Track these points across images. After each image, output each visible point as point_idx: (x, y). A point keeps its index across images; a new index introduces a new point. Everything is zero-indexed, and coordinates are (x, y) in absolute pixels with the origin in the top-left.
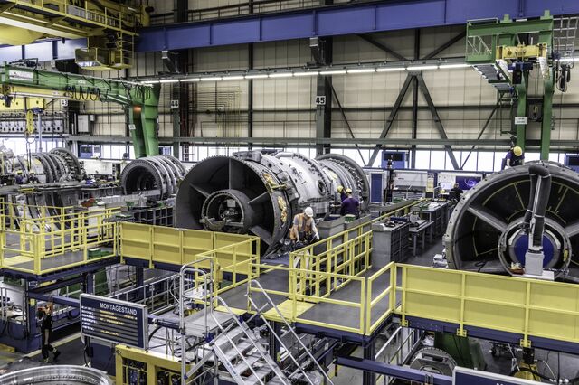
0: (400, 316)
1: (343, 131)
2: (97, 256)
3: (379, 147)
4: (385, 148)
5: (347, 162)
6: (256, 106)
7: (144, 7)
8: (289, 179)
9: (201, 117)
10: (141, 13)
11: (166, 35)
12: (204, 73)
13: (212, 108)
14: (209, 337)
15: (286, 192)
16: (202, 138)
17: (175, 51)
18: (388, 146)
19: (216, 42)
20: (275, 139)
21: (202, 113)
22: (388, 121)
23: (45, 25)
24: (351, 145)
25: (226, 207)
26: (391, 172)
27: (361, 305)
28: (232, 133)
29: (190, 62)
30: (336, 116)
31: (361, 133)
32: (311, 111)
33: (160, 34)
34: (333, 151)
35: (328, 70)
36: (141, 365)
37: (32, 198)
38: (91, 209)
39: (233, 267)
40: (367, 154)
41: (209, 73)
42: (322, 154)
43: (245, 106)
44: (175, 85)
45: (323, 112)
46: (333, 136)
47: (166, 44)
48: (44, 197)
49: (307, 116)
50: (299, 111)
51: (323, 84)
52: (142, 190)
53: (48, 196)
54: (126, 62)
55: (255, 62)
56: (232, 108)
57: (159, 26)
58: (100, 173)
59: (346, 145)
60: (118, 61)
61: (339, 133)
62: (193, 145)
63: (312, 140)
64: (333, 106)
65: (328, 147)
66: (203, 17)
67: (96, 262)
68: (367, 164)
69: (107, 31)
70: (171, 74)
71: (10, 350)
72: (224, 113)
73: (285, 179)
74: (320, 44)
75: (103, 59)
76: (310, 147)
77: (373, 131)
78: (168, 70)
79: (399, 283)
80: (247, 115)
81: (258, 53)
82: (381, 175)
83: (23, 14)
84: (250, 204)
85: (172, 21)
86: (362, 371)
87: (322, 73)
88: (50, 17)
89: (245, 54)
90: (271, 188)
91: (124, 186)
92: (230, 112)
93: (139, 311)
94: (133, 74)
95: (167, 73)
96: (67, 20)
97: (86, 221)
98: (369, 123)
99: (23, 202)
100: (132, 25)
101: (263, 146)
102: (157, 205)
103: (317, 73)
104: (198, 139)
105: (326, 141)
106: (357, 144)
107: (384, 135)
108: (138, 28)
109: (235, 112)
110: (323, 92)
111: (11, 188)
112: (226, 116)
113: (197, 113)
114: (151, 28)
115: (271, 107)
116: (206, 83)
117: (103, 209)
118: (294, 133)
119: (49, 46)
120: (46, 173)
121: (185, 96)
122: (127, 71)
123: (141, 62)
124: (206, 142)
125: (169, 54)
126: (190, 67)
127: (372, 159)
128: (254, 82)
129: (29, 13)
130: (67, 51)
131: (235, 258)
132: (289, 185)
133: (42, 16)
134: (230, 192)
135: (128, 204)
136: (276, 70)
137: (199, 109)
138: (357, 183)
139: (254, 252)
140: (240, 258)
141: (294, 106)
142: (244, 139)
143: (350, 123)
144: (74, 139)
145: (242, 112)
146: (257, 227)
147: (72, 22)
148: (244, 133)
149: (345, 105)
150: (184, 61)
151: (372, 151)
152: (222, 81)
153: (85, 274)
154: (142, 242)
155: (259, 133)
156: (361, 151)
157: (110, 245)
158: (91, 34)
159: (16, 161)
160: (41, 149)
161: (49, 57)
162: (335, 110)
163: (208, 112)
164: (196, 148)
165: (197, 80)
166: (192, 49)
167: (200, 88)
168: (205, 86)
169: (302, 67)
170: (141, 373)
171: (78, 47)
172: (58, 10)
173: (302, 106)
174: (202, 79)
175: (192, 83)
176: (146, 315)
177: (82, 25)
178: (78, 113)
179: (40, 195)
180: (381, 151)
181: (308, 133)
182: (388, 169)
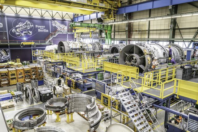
0: (177, 95)
1: (179, 36)
2: (98, 70)
3: (192, 41)
4: (194, 42)
5: (177, 46)
6: (151, 29)
7: (119, 1)
8: (152, 51)
9: (134, 32)
10: (118, 3)
11: (125, 9)
12: (141, 19)
13: (138, 30)
14: (117, 93)
15: (151, 55)
16: (134, 39)
17: (127, 13)
18: (196, 41)
19: (139, 10)
20: (155, 39)
21: (135, 31)
22: (196, 32)
23: (94, 9)
24: (181, 41)
25: (133, 59)
26: (195, 50)
27: (161, 90)
28: (143, 37)
29: (132, 16)
30: (177, 31)
31: (185, 37)
32: (168, 30)
33: (123, 9)
34: (175, 43)
35: (174, 16)
36: (107, 98)
37: (88, 54)
38: (99, 58)
39: (130, 75)
40: (187, 44)
41: (137, 19)
42: (171, 43)
43: (147, 29)
44: (127, 23)
45: (172, 30)
46: (175, 38)
47: (125, 11)
48: (90, 55)
49: (167, 31)
50: (164, 30)
51: (173, 21)
52: (115, 53)
53: (92, 54)
54: (115, 17)
55: (151, 15)
56: (143, 29)
57: (123, 6)
58: (106, 48)
59: (180, 41)
60: (112, 17)
61: (177, 37)
62: (131, 40)
63: (168, 39)
64: (176, 28)
65: (173, 41)
66: (136, 3)
67: (98, 71)
68: (187, 47)
69: (109, 9)
70: (126, 20)
71: (80, 90)
72: (141, 31)
73: (151, 51)
74: (173, 7)
75: (108, 17)
76: (167, 41)
77: (190, 36)
78: (125, 19)
79: (177, 85)
80: (148, 31)
81: (152, 12)
82: (191, 51)
83: (88, 7)
84: (140, 58)
85: (127, 4)
86: (165, 111)
87: (172, 17)
88: (95, 7)
89: (148, 13)
90: (145, 54)
91: (110, 52)
92: (142, 31)
93: (104, 84)
94: (116, 20)
95: (125, 20)
96: (99, 7)
97: (98, 61)
98: (189, 33)
99: (85, 55)
100: (116, 7)
101: (152, 41)
102: (116, 57)
103: (171, 17)
104: (133, 39)
105: (173, 39)
106: (184, 40)
107: (194, 37)
108: (118, 8)
109: (144, 31)
110: (173, 23)
111: (84, 51)
112: (141, 32)
113: (133, 31)
114: (121, 7)
115: (155, 29)
116: (136, 22)
117: (102, 58)
118: (162, 37)
119: (95, 14)
120: (93, 48)
121: (130, 26)
122: (115, 20)
123: (118, 17)
124: (135, 40)
125: (126, 14)
126: (132, 18)
127: (189, 45)
128: (150, 22)
129: (90, 6)
130: (99, 15)
131: (130, 73)
132: (152, 53)
133: (93, 7)
134: (134, 55)
135: (108, 57)
136: (156, 17)
137: (133, 30)
138: (180, 53)
139: (137, 72)
140: (132, 73)
141: (163, 28)
142: (147, 39)
143: (182, 33)
144: (101, 39)
145: (146, 31)
146: (141, 65)
147: (100, 8)
148: (146, 37)
149: (180, 27)
150: (130, 16)
151: (189, 43)
152: (140, 21)
153: (96, 74)
154: (109, 67)
155: (151, 37)
156: (185, 42)
157: (101, 67)
158: (105, 10)
159: (86, 45)
160: (93, 42)
161: (96, 17)
162: (177, 29)
163: (136, 31)
164: (132, 41)
165: (133, 21)
166: (132, 12)
167: (134, 24)
168: (136, 23)
169: (165, 16)
170: (107, 100)
171: (102, 14)
172: (97, 5)
173: (165, 28)
174: (135, 21)
175: (132, 23)
176: (106, 85)
177: (103, 8)
178: (102, 32)
179: (90, 54)
180: (192, 43)
181: (167, 37)
182: (194, 49)
